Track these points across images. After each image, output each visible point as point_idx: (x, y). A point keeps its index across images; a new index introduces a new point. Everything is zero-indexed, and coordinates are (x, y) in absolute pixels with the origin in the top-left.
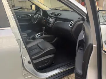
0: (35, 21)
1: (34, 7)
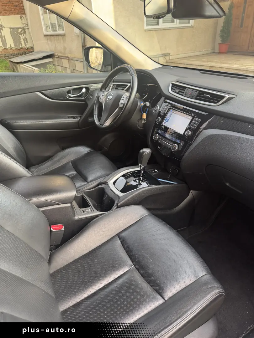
0: (104, 116)
1: (96, 56)
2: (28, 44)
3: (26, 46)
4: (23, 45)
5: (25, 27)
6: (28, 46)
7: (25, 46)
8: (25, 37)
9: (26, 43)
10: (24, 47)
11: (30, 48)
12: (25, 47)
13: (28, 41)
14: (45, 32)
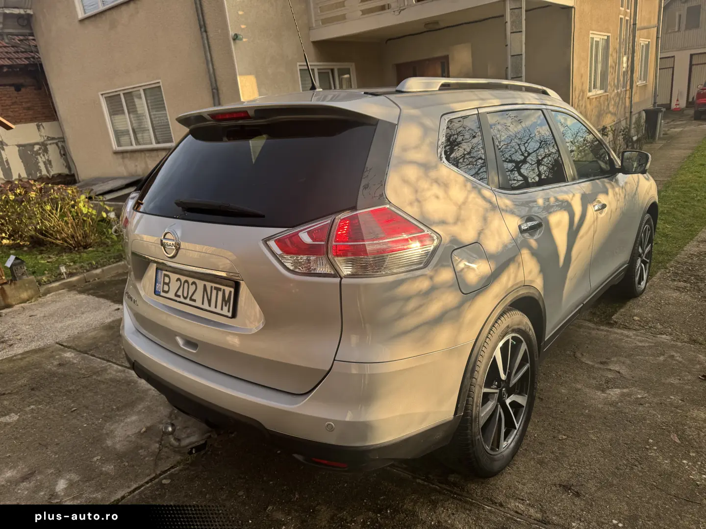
2: (52, 170)
3: (48, 173)
4: (44, 172)
5: (45, 142)
6: (52, 173)
7: (46, 173)
8: (47, 158)
9: (50, 169)
10: (44, 175)
11: (56, 176)
12: (48, 175)
13: (53, 164)
14: (115, 147)
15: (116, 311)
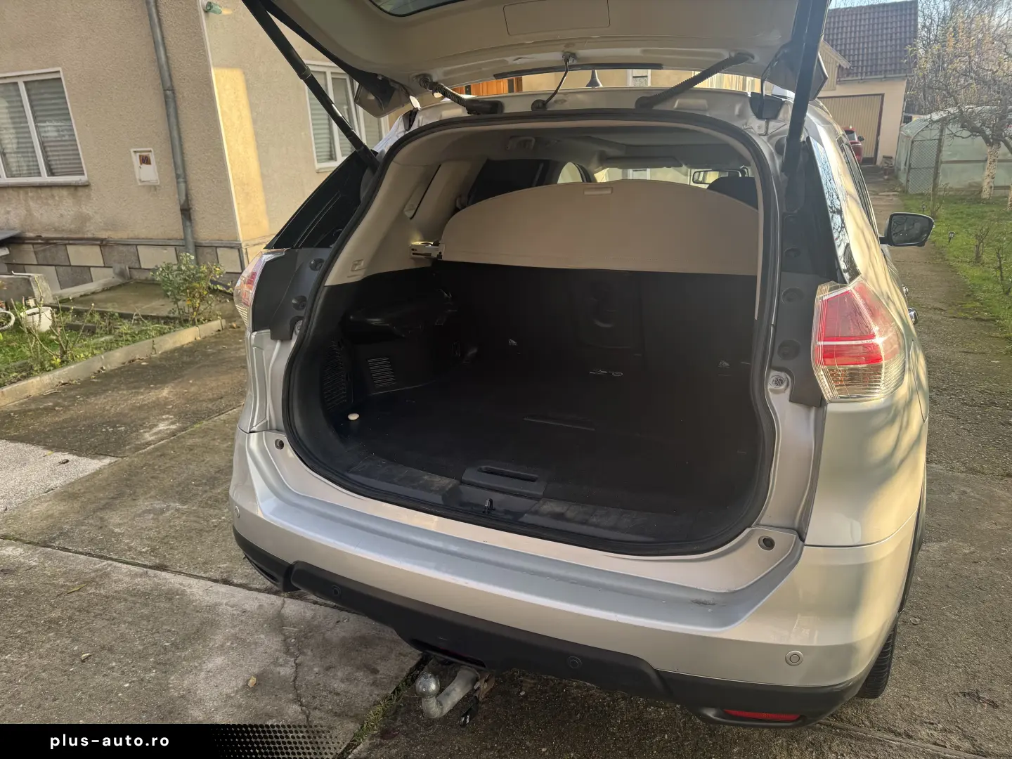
15: (64, 465)
